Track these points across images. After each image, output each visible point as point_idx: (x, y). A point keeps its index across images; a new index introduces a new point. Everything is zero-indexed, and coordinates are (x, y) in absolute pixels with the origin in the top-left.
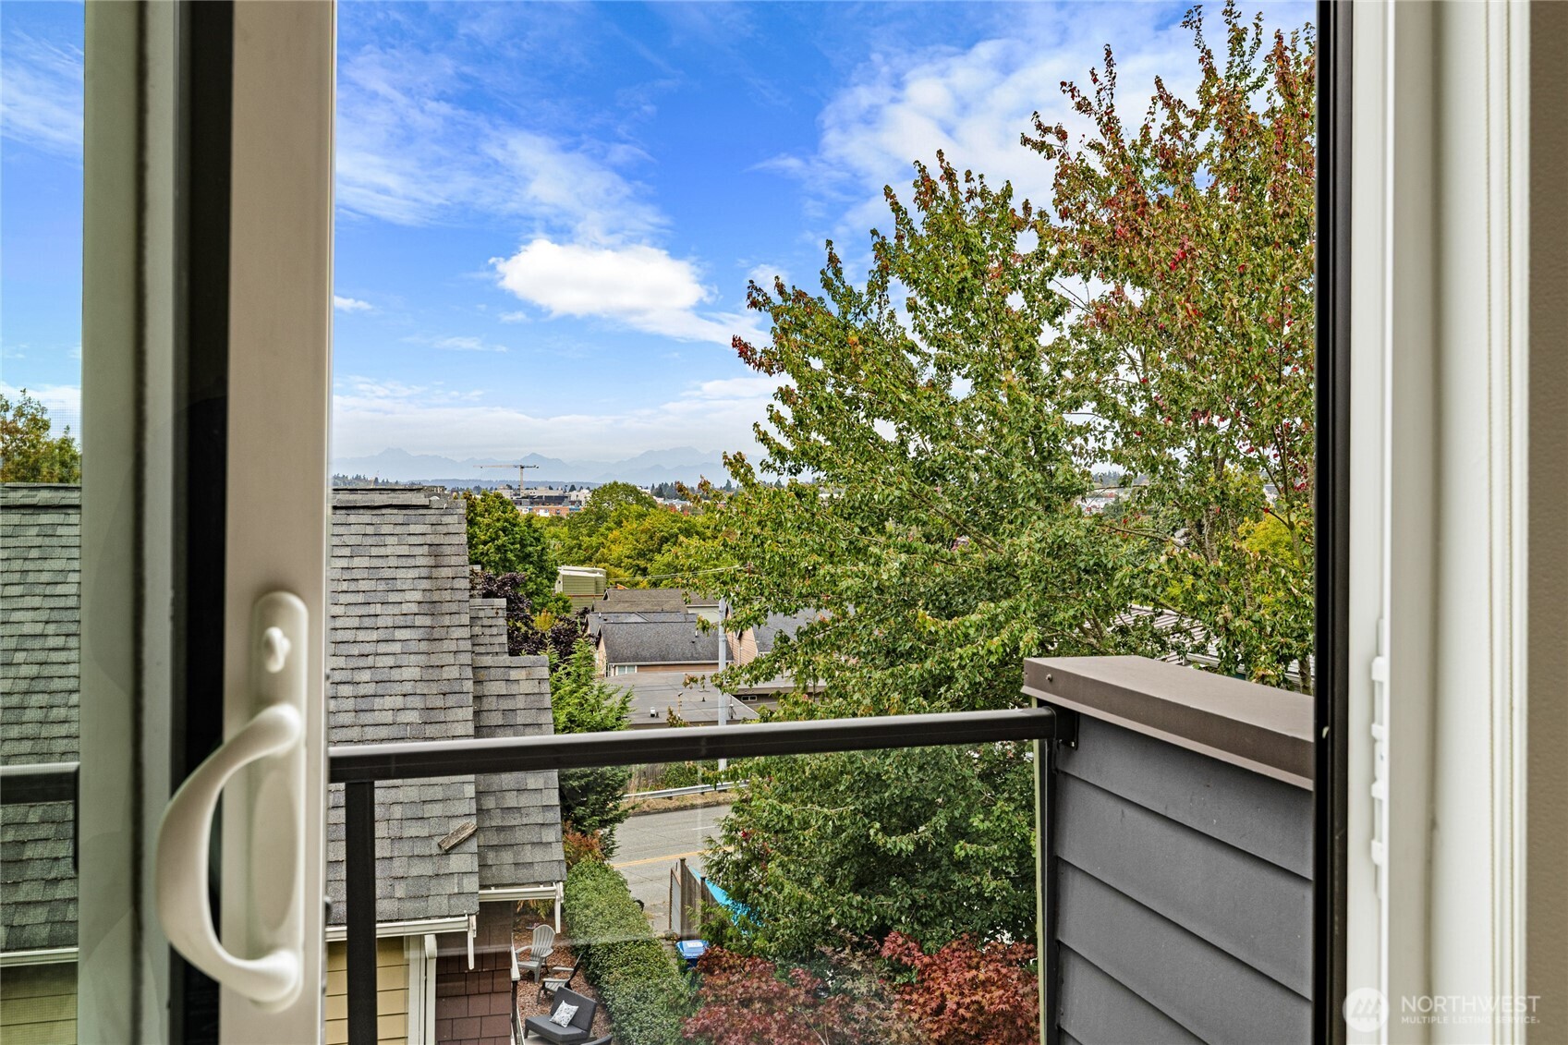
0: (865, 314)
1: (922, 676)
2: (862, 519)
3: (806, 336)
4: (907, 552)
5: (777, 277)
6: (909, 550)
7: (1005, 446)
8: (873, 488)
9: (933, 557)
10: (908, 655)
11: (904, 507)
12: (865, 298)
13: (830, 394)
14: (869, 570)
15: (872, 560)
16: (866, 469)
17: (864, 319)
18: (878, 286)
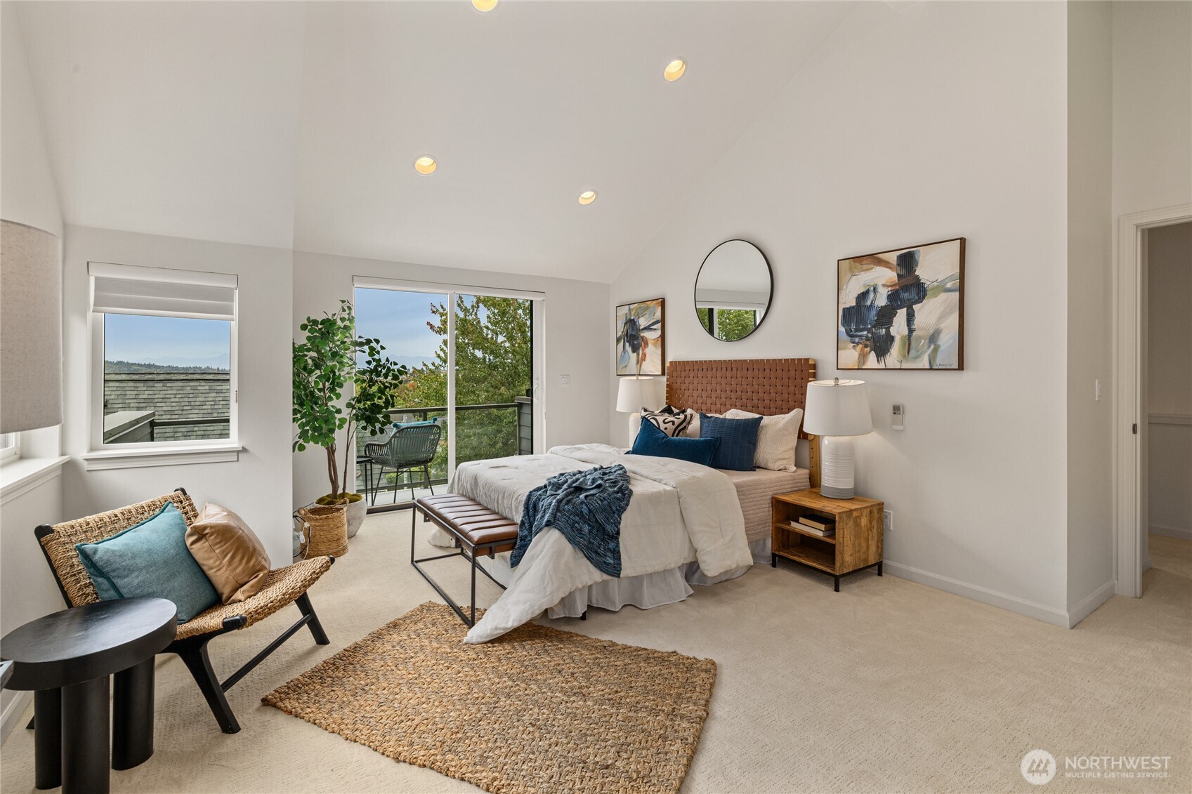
0: (471, 315)
12: (471, 311)
17: (471, 317)
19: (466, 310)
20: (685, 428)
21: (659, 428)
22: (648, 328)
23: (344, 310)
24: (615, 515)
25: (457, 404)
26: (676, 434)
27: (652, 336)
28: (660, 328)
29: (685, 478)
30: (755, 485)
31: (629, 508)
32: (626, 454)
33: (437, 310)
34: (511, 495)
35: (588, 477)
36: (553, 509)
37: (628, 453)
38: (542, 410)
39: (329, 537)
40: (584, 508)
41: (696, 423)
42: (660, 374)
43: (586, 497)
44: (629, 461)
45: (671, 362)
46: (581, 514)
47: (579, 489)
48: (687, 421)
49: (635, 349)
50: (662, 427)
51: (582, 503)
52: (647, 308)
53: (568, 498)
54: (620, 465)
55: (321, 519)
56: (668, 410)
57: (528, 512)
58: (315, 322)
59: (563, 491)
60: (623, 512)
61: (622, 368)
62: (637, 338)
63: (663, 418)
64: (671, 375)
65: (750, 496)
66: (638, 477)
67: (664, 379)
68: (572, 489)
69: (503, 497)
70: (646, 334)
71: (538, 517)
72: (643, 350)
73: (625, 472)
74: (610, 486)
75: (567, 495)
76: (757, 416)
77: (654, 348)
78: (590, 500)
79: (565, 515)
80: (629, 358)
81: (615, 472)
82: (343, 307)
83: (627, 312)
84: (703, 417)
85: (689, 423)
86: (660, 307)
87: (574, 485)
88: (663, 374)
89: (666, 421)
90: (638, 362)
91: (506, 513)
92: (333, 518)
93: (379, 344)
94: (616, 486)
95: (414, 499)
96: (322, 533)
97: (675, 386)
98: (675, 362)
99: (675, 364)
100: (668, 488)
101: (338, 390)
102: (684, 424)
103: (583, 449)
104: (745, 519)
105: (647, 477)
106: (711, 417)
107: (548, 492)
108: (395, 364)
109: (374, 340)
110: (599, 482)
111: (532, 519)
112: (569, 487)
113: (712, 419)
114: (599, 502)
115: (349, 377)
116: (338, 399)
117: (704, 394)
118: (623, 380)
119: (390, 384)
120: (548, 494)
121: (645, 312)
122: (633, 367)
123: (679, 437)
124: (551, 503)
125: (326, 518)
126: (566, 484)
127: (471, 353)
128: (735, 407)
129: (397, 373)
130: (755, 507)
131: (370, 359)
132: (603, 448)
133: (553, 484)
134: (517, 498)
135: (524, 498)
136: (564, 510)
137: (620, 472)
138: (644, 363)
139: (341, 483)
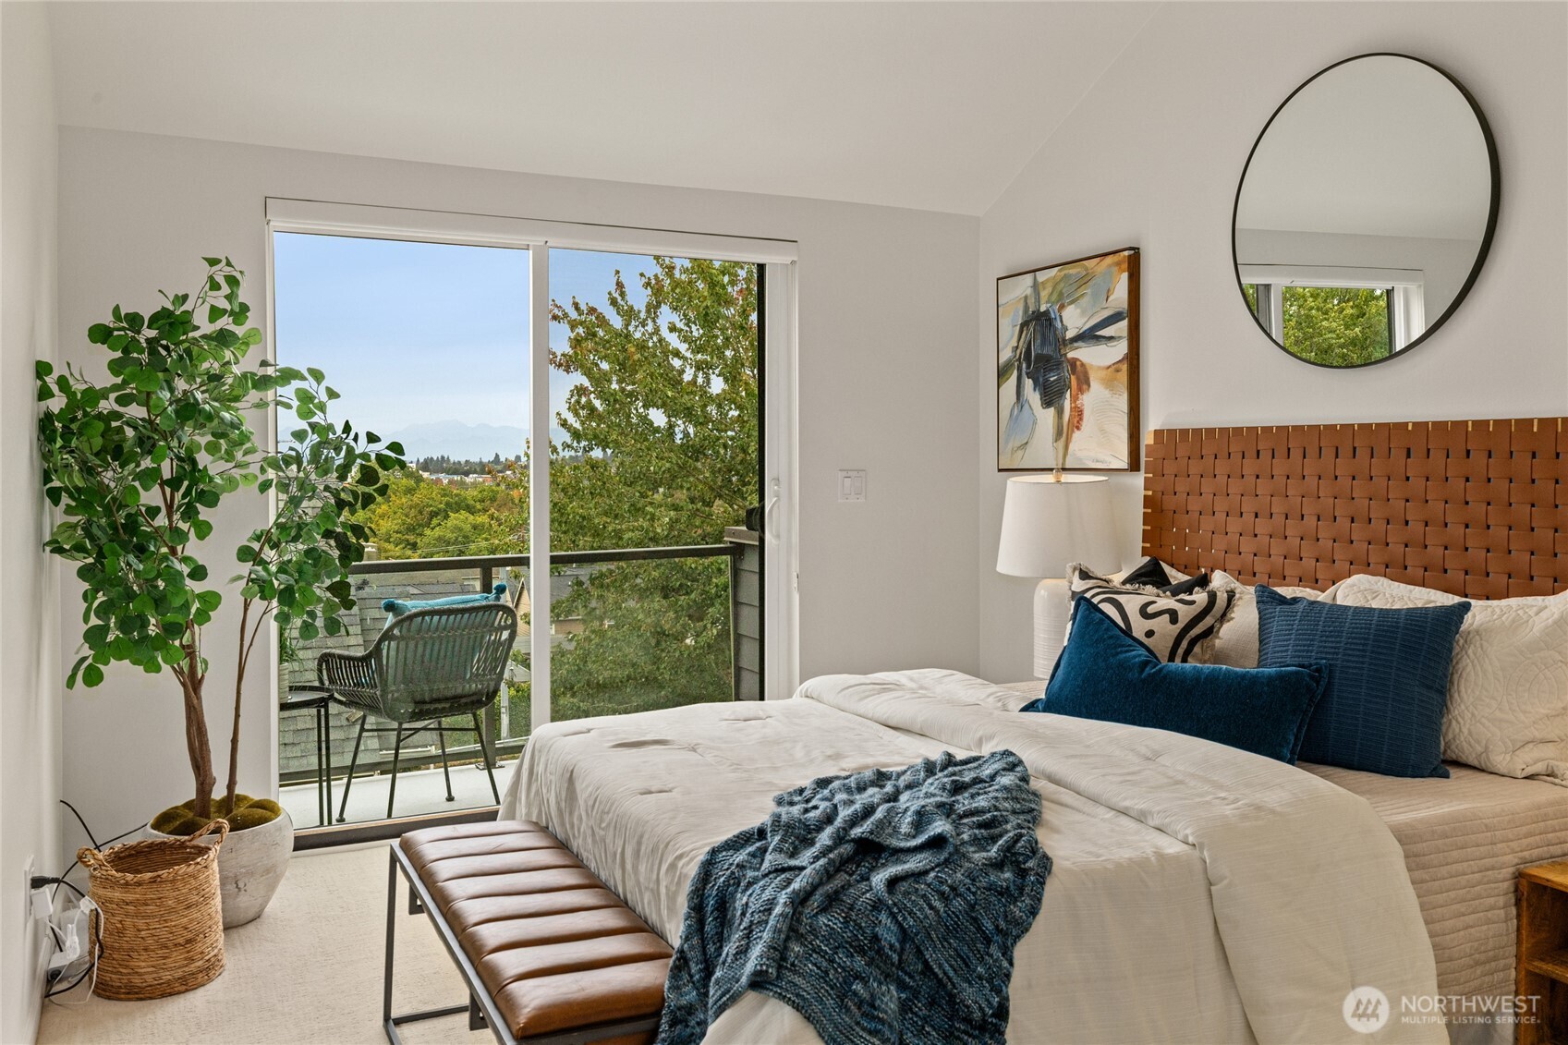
0: (643, 326)
1: (688, 604)
2: (641, 486)
3: (596, 343)
4: (676, 510)
5: (574, 297)
6: (676, 508)
7: (746, 430)
8: (649, 462)
9: (695, 514)
10: (677, 591)
11: (674, 478)
12: (643, 315)
13: (615, 390)
14: (645, 525)
15: (648, 517)
16: (643, 447)
17: (643, 330)
18: (653, 309)
19: (629, 314)
20: (1209, 632)
21: (1127, 632)
22: (1090, 336)
23: (215, 286)
24: (994, 949)
25: (553, 547)
26: (1181, 651)
27: (1101, 357)
28: (1125, 333)
29: (1228, 810)
30: (1455, 832)
31: (1039, 923)
32: (1025, 709)
33: (566, 315)
34: (658, 851)
35: (904, 797)
36: (777, 931)
37: (1031, 707)
38: (789, 565)
39: (164, 933)
40: (887, 931)
41: (1245, 616)
42: (1125, 466)
43: (892, 883)
44: (1033, 736)
45: (1158, 433)
46: (871, 947)
47: (871, 851)
48: (1218, 611)
49: (1051, 397)
50: (1139, 627)
51: (877, 905)
52: (1085, 280)
53: (829, 888)
54: (1007, 753)
55: (139, 884)
56: (1151, 575)
57: (701, 922)
58: (134, 321)
59: (817, 858)
60: (1018, 937)
61: (1014, 451)
62: (1058, 365)
63: (1141, 600)
64: (1157, 472)
65: (1444, 871)
66: (1066, 796)
67: (1138, 480)
68: (846, 849)
69: (637, 853)
70: (1084, 354)
71: (730, 948)
72: (1074, 399)
73: (1025, 779)
74: (975, 841)
75: (828, 874)
76: (1451, 600)
77: (1106, 393)
78: (906, 894)
79: (817, 950)
80: (1035, 423)
81: (993, 777)
82: (211, 278)
83: (1029, 291)
84: (1268, 600)
85: (1223, 617)
86: (1125, 276)
87: (857, 832)
88: (1134, 465)
89: (1150, 610)
90: (1059, 433)
91: (645, 906)
92: (173, 881)
93: (324, 384)
94: (994, 839)
95: (450, 799)
96: (141, 923)
97: (1170, 502)
98: (1172, 432)
99: (1167, 437)
100: (1172, 847)
101: (204, 513)
102: (1208, 621)
103: (898, 686)
104: (1435, 947)
105: (1094, 800)
106: (1295, 600)
107: (768, 857)
108: (372, 438)
109: (311, 371)
110: (940, 826)
111: (711, 948)
112: (839, 839)
113: (1300, 607)
114: (937, 904)
115: (245, 477)
116: (201, 536)
117: (1262, 526)
118: (1015, 483)
119: (355, 494)
120: (766, 865)
121: (1080, 292)
122: (1043, 447)
123: (1192, 664)
124: (771, 903)
125: (153, 881)
126: (829, 830)
127: (639, 415)
128: (1367, 567)
129: (373, 463)
130: (1462, 908)
131: (303, 425)
132: (954, 685)
133: (788, 826)
134: (673, 866)
135: (692, 870)
136: (813, 931)
137: (1006, 780)
138: (1077, 435)
139: (219, 769)
